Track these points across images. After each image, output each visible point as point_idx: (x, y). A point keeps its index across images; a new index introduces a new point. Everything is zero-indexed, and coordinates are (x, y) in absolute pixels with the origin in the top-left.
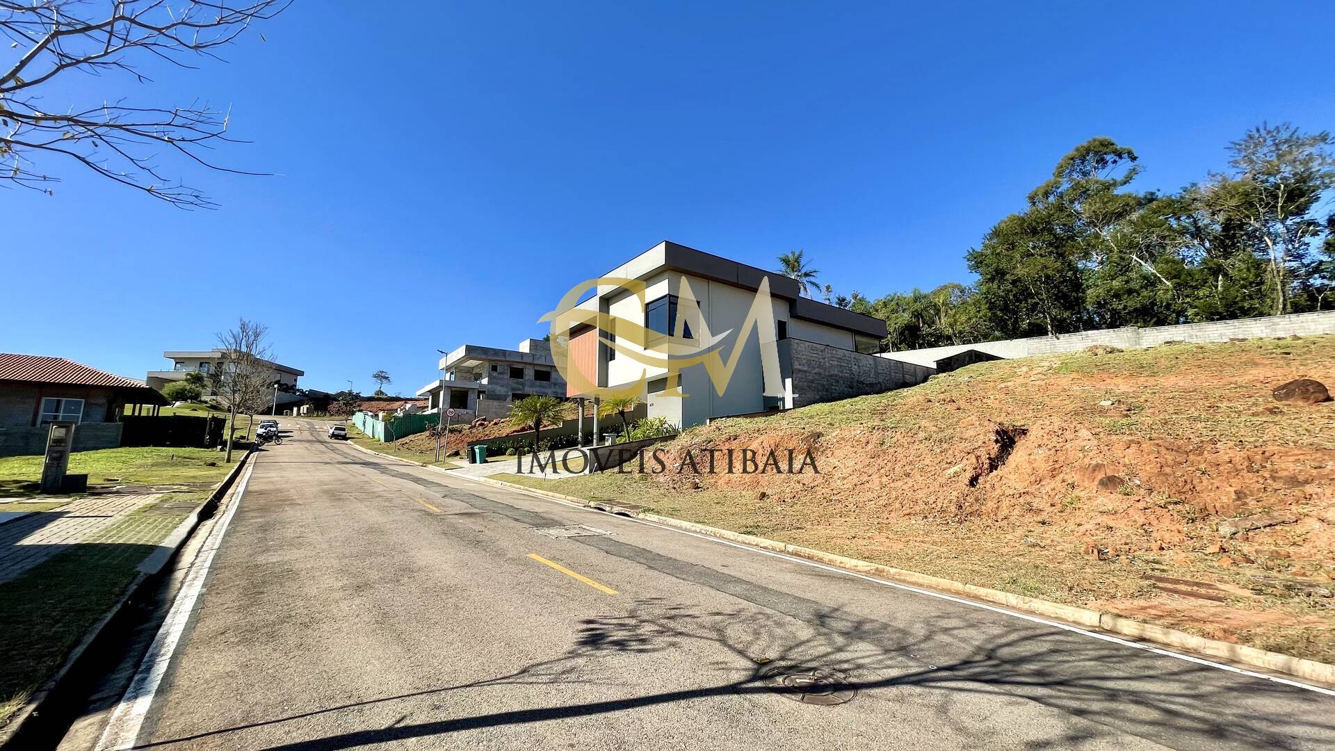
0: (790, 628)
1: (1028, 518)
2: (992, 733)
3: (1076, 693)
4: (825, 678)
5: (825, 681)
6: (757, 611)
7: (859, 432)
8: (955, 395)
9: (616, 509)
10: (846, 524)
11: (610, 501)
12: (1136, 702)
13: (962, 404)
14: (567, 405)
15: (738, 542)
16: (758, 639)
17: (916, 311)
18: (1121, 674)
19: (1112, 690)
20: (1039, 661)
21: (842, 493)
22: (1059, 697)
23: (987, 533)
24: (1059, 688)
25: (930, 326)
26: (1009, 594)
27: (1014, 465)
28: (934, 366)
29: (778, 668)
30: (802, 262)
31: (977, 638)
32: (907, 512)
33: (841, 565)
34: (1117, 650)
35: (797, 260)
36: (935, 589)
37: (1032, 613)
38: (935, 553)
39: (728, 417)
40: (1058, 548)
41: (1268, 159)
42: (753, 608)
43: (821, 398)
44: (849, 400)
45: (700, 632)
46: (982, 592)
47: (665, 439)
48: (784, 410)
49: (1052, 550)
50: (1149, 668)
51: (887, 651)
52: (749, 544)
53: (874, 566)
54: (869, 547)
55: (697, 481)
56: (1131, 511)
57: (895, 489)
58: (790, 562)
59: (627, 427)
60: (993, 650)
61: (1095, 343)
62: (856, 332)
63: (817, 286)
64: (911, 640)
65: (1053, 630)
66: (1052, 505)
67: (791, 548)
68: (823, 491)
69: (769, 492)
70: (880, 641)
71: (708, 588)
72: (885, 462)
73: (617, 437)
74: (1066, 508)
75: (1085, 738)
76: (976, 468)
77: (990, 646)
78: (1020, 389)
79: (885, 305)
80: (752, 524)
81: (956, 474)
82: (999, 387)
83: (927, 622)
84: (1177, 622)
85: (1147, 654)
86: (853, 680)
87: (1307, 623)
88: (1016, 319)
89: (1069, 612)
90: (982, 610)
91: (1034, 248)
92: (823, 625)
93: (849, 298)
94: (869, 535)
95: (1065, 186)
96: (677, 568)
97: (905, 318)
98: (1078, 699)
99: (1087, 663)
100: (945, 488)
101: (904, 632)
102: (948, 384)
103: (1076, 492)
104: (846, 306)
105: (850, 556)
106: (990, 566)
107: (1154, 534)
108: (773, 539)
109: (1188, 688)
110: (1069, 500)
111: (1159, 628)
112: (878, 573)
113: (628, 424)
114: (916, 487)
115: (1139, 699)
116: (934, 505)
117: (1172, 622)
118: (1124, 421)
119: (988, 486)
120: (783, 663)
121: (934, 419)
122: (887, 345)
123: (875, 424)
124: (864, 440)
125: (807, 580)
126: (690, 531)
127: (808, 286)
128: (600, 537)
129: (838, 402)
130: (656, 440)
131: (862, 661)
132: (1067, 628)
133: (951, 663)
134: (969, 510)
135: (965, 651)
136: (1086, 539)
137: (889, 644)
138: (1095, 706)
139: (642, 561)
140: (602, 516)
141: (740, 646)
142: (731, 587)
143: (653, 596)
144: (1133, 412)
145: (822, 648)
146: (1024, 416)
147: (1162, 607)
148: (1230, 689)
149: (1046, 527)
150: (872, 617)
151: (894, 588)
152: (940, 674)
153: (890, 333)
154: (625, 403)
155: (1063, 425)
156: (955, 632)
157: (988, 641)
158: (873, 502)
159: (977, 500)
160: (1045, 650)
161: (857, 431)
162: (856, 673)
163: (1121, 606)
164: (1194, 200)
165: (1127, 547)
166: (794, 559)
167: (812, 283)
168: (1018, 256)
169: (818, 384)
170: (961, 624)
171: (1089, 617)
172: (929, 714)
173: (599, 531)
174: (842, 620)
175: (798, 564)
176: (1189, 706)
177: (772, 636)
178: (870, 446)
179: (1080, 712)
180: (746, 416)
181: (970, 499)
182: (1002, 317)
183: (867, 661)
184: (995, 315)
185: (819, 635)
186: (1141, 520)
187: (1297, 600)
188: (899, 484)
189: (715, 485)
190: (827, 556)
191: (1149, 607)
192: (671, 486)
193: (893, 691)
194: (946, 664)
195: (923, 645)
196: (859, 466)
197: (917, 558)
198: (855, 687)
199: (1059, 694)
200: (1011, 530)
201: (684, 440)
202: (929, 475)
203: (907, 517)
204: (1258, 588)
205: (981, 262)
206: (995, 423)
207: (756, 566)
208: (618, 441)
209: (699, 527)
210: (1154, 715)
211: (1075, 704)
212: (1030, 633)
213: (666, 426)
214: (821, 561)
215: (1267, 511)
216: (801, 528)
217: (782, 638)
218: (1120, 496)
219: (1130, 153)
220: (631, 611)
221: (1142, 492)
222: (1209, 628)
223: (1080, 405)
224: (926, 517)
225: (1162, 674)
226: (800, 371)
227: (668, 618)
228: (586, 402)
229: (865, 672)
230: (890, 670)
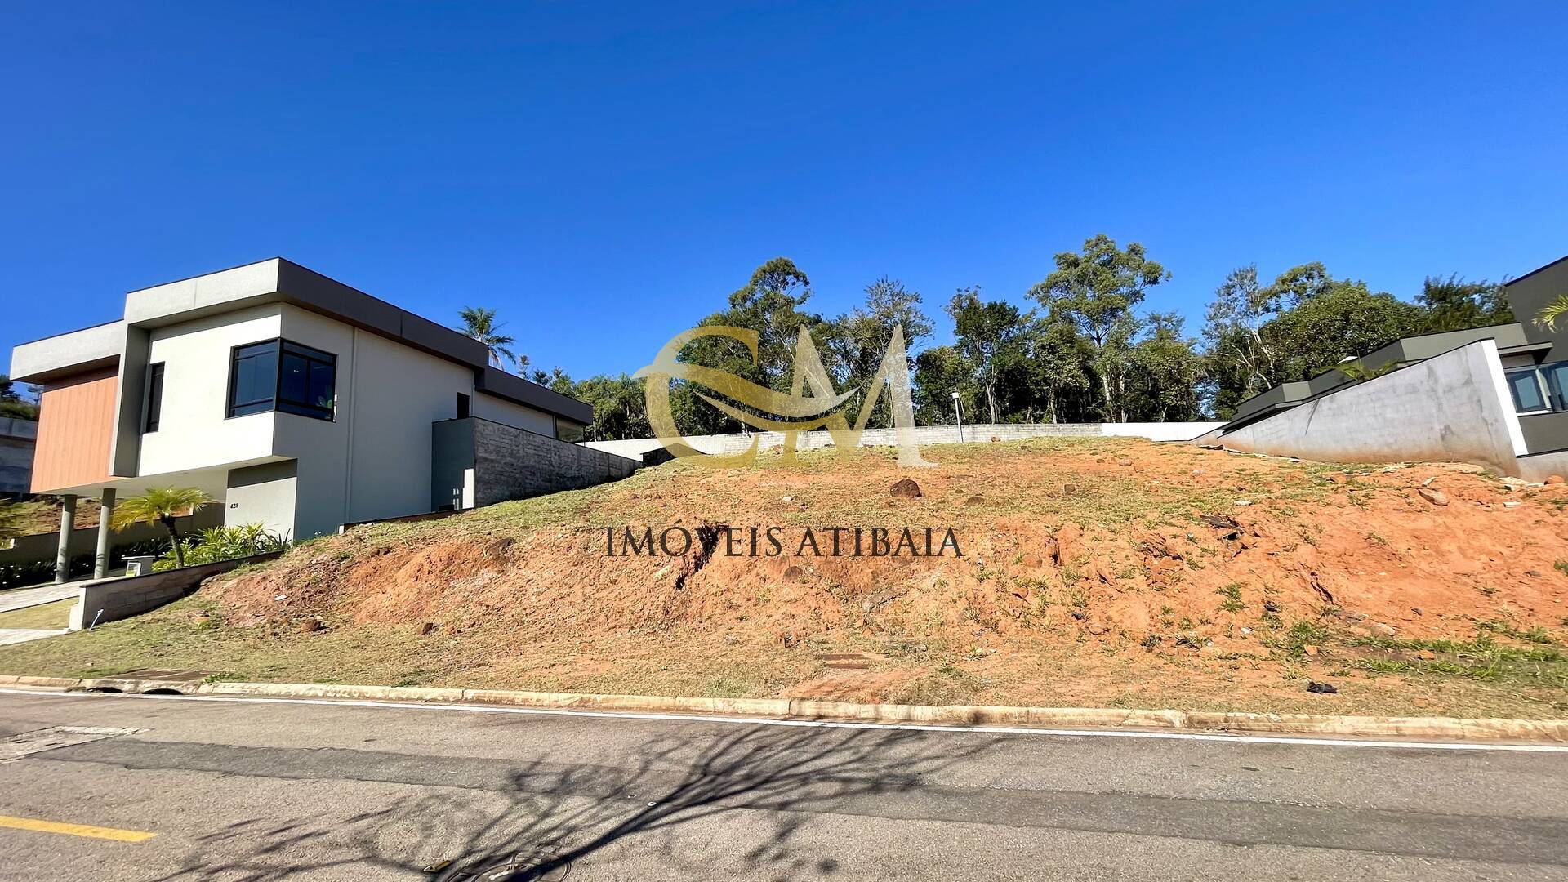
0: (475, 806)
1: (730, 615)
2: (715, 858)
3: (779, 787)
4: (528, 860)
5: (529, 865)
6: (426, 795)
7: (560, 535)
8: (661, 490)
9: (147, 685)
10: (541, 649)
11: (133, 674)
12: (822, 780)
13: (668, 500)
14: (29, 507)
15: (391, 699)
16: (429, 836)
17: (624, 397)
18: (809, 756)
19: (804, 774)
20: (747, 764)
21: (538, 612)
22: (767, 797)
23: (692, 636)
24: (765, 787)
25: (637, 416)
26: (716, 700)
27: (716, 563)
28: (640, 459)
29: (461, 870)
30: (494, 322)
31: (691, 755)
32: (613, 625)
33: (538, 704)
34: (804, 732)
35: (487, 319)
36: (646, 709)
37: (735, 714)
38: (644, 668)
39: (376, 521)
40: (754, 642)
41: (887, 305)
42: (419, 792)
43: (511, 495)
44: (547, 497)
45: (332, 856)
46: (692, 702)
47: (259, 559)
48: (462, 511)
49: (749, 645)
50: (826, 743)
51: (601, 800)
52: (407, 699)
53: (578, 696)
54: (572, 675)
55: (319, 618)
56: (806, 598)
57: (599, 599)
58: (470, 713)
59: (179, 543)
60: (707, 765)
61: (778, 443)
62: (558, 417)
63: (510, 355)
64: (626, 778)
65: (755, 727)
66: (748, 600)
67: (470, 694)
68: (513, 612)
69: (437, 621)
70: (591, 789)
71: (342, 782)
72: (590, 568)
73: (157, 559)
74: (758, 601)
75: (790, 830)
76: (683, 568)
77: (704, 761)
78: (720, 484)
79: (591, 387)
80: (412, 670)
81: (664, 577)
82: (701, 482)
83: (642, 752)
84: (842, 693)
85: (824, 730)
86: (565, 851)
87: (916, 675)
88: (717, 414)
89: (766, 705)
90: (693, 722)
91: (733, 348)
92: (520, 789)
93: (549, 374)
94: (571, 659)
95: (758, 295)
96: (283, 763)
97: (612, 404)
98: (781, 793)
99: (784, 753)
100: (652, 593)
101: (618, 770)
102: (654, 478)
103: (768, 585)
104: (546, 383)
105: (550, 690)
106: (698, 673)
107: (823, 617)
108: (444, 686)
109: (854, 753)
110: (762, 593)
111: (830, 703)
112: (583, 704)
113: (180, 539)
114: (622, 596)
115: (824, 775)
116: (641, 613)
117: (839, 695)
118: (802, 515)
119: (693, 586)
120: (470, 860)
121: (641, 517)
122: (590, 433)
123: (579, 525)
124: (565, 545)
125: (494, 733)
126: (304, 697)
127: (500, 354)
128: (112, 743)
129: (533, 499)
130: (240, 561)
131: (573, 822)
132: (765, 722)
133: (669, 792)
134: (676, 614)
135: (680, 774)
136: (775, 629)
137: (601, 790)
138: (794, 795)
139: (209, 765)
140: (115, 703)
141: (401, 857)
142: (383, 771)
143: (235, 821)
144: (806, 506)
145: (521, 820)
146: (724, 512)
147: (831, 682)
148: (880, 745)
149: (743, 623)
150: (581, 762)
151: (602, 718)
152: (659, 810)
153: (595, 420)
154: (176, 504)
155: (758, 520)
156: (670, 755)
157: (702, 756)
158: (575, 618)
159: (683, 602)
160: (750, 750)
161: (558, 534)
162: (567, 840)
163: (803, 690)
164: (845, 327)
165: (804, 632)
166: (476, 708)
167: (505, 352)
168: (720, 354)
169: (509, 476)
170: (676, 744)
171: (780, 706)
172: (653, 862)
173: (104, 731)
174: (545, 775)
175: (482, 714)
176: (858, 769)
177: (451, 825)
178: (572, 552)
179: (783, 806)
180: (405, 519)
181: (677, 603)
182: (704, 412)
183: (580, 819)
184: (698, 409)
185: (517, 803)
186: (814, 606)
187: (909, 657)
188: (605, 593)
189: (350, 622)
190: (520, 695)
191: (823, 685)
192: (269, 631)
193: (613, 847)
194: (664, 796)
195: (639, 781)
196: (559, 576)
197: (625, 677)
198: (567, 859)
199: (766, 793)
200: (714, 630)
201: (297, 557)
202: (637, 580)
203: (612, 631)
204: (887, 652)
205: (688, 355)
206: (701, 520)
207: (420, 729)
208: (156, 567)
209: (319, 689)
210: (835, 787)
211: (779, 799)
212: (736, 736)
213: (263, 537)
214: (512, 703)
215: (890, 586)
216: (482, 665)
217: (465, 824)
218: (799, 584)
219: (804, 277)
220: (187, 861)
221: (815, 579)
222: (862, 694)
223: (768, 500)
224: (632, 628)
225: (836, 746)
226: (486, 459)
227: (267, 851)
228: (80, 502)
229: (578, 834)
230: (607, 823)
